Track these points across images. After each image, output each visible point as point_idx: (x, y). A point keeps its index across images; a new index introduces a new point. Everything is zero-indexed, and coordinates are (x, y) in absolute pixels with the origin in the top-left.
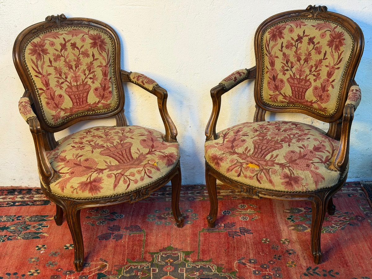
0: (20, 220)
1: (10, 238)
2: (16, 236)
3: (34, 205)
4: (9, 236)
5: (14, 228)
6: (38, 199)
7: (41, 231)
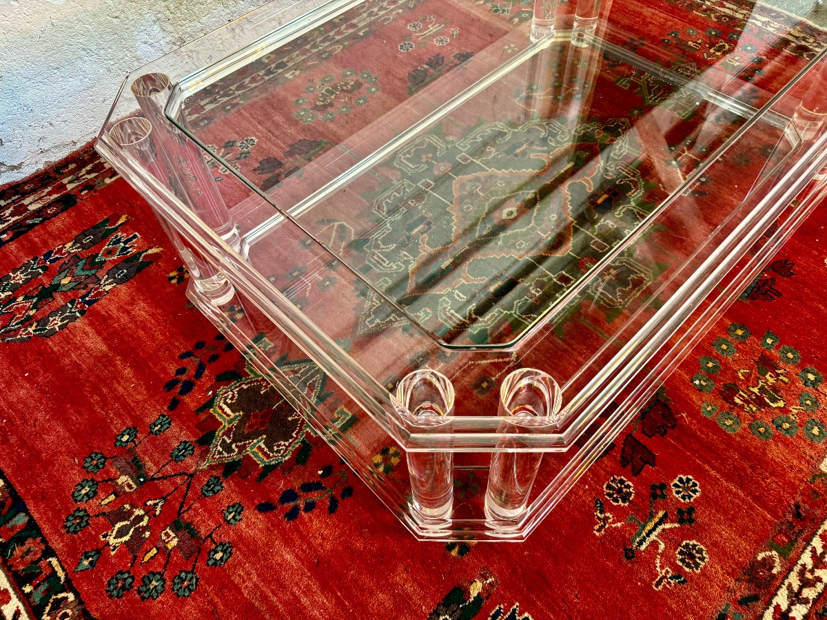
0: (57, 259)
1: (87, 299)
2: (96, 289)
3: (49, 219)
4: (83, 297)
5: (69, 278)
6: (40, 205)
7: (132, 251)
